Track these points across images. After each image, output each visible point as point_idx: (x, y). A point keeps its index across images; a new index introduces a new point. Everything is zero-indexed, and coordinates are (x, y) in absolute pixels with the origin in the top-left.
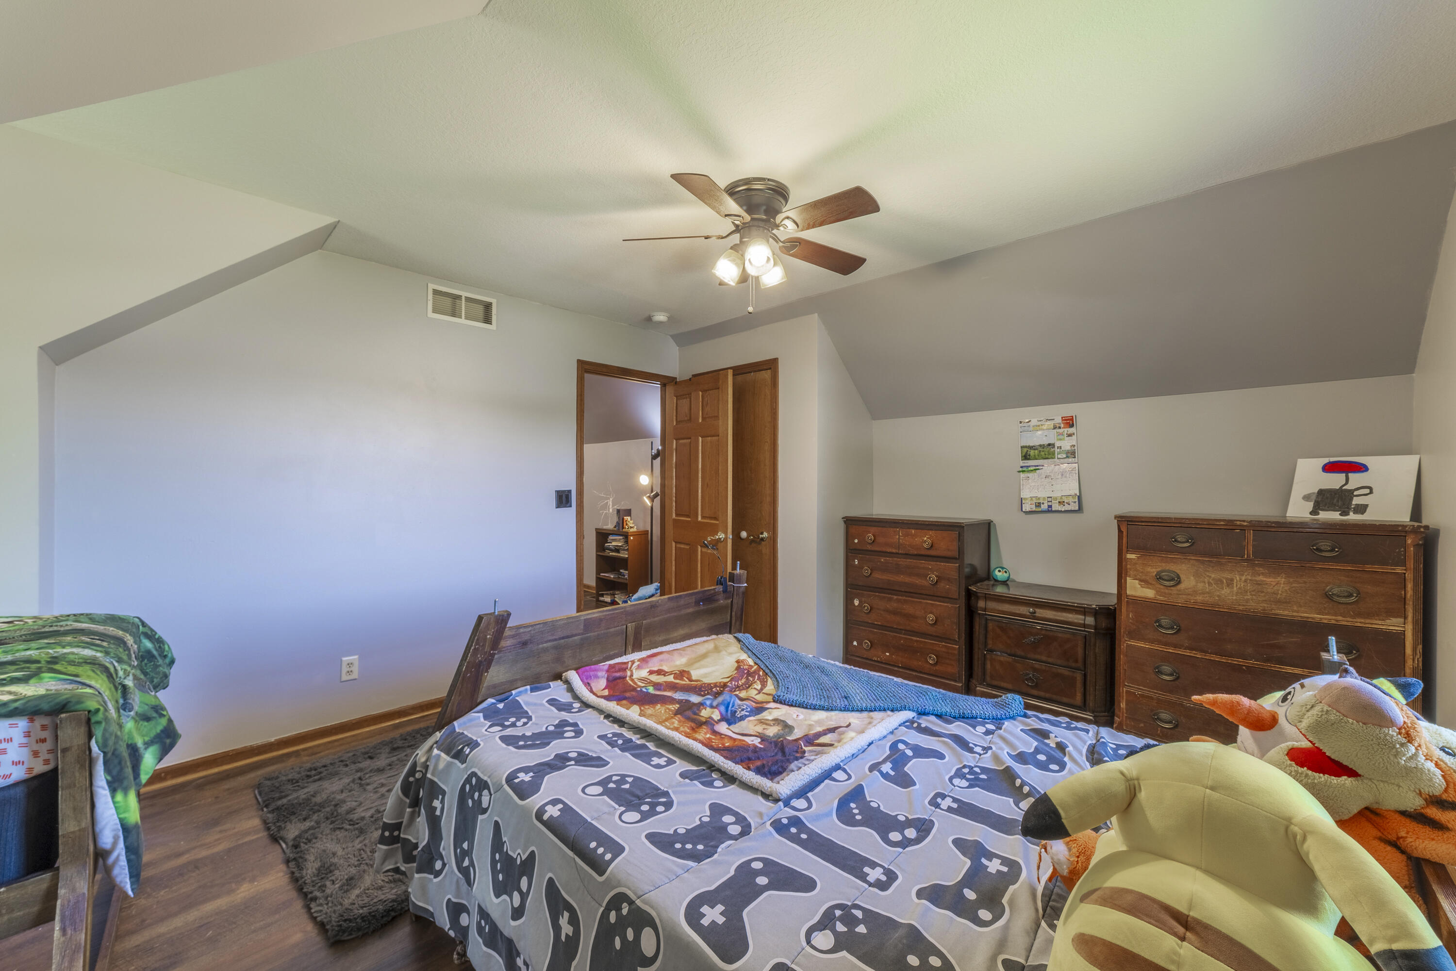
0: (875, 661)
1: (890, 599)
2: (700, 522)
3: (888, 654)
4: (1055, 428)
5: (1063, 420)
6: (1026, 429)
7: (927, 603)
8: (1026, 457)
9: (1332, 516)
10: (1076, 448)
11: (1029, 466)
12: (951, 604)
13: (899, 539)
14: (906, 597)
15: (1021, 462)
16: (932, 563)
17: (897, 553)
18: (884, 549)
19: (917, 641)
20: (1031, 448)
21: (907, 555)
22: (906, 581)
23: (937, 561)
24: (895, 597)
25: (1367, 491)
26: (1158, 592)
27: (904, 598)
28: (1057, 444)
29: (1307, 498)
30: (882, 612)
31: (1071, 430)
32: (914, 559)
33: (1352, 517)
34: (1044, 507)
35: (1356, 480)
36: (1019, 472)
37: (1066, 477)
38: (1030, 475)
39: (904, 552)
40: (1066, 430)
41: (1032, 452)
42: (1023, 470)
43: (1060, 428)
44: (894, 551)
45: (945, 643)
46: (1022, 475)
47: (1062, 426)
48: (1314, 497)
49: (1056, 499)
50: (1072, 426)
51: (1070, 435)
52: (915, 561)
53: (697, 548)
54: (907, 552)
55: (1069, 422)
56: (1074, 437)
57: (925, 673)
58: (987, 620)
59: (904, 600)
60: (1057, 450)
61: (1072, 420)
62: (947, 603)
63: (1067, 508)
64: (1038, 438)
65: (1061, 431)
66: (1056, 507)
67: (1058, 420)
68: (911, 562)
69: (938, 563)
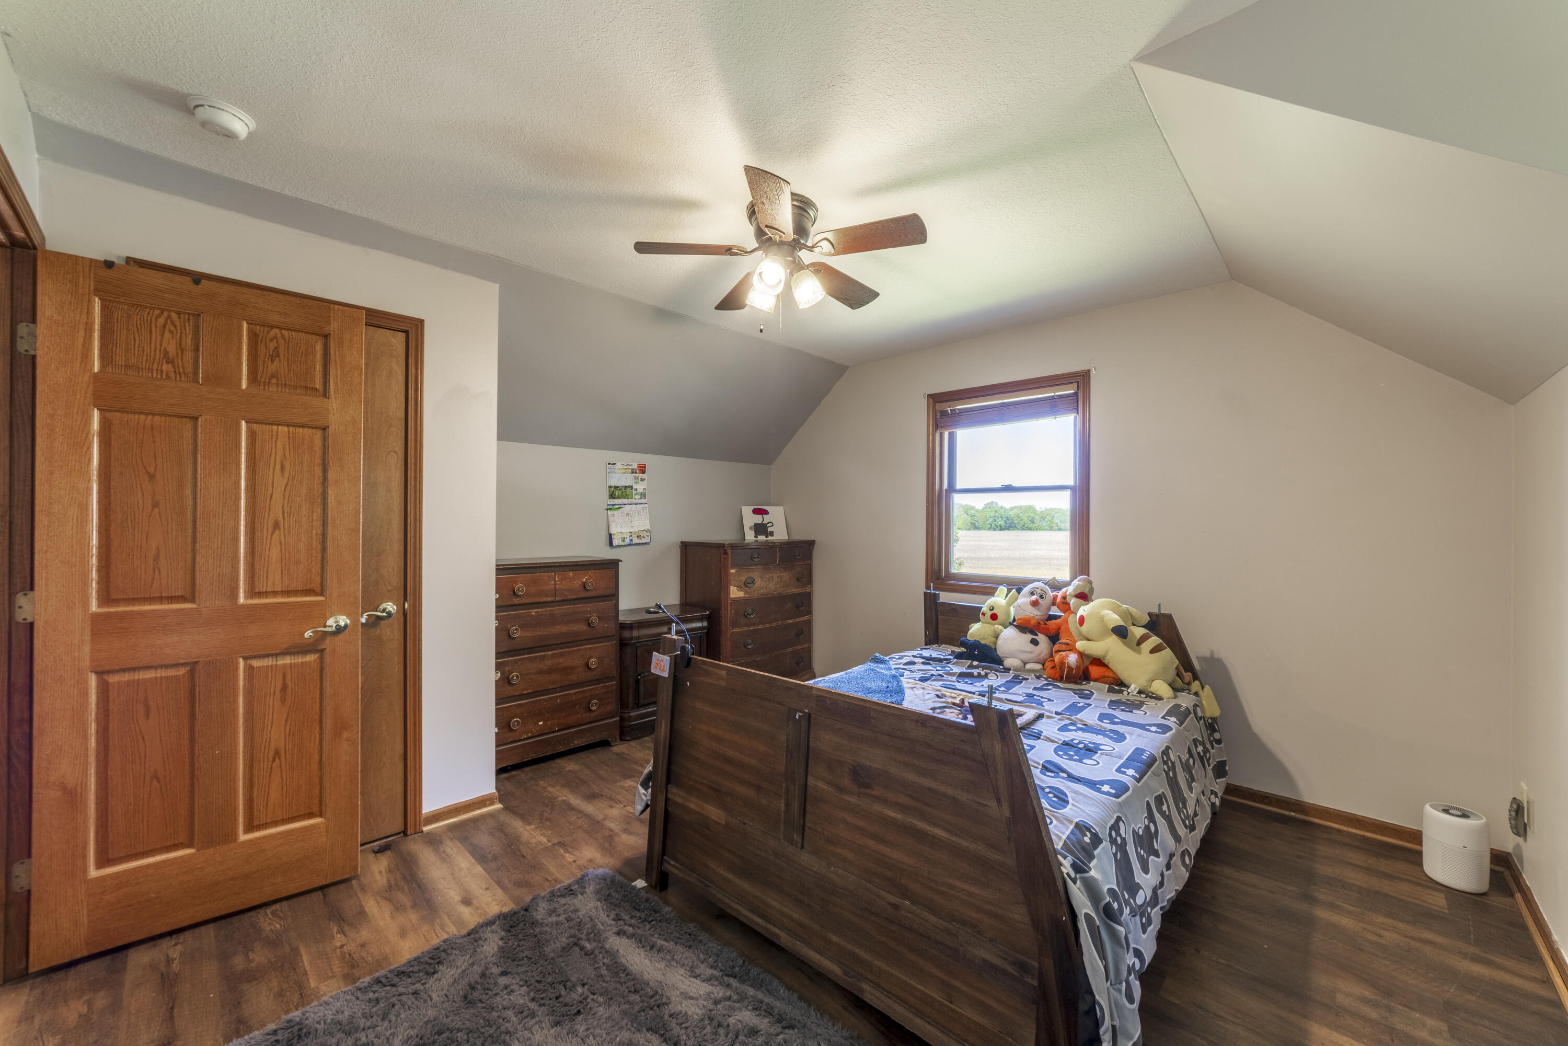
0: (525, 739)
1: (543, 657)
2: (242, 606)
3: (541, 723)
4: (632, 473)
5: (638, 467)
6: (612, 470)
7: (586, 648)
8: (612, 496)
9: (762, 538)
10: (646, 491)
11: (614, 505)
12: (608, 642)
13: (555, 584)
14: (562, 649)
15: (609, 500)
16: (591, 605)
17: (552, 602)
18: (537, 600)
19: (575, 693)
20: (616, 488)
21: (564, 601)
22: (563, 631)
23: (594, 602)
24: (550, 653)
25: (771, 524)
26: (746, 593)
27: (560, 651)
28: (634, 487)
29: (751, 528)
30: (533, 677)
31: (644, 476)
32: (570, 605)
33: (770, 538)
34: (627, 541)
35: (767, 518)
36: (607, 509)
37: (640, 515)
38: (615, 512)
39: (561, 599)
40: (640, 475)
41: (617, 493)
42: (611, 508)
43: (636, 473)
44: (549, 599)
45: (603, 683)
46: (610, 513)
47: (638, 471)
48: (753, 528)
49: (635, 533)
50: (644, 472)
51: (642, 480)
52: (572, 606)
53: (238, 663)
54: (565, 598)
55: (642, 469)
56: (645, 482)
57: (585, 724)
58: (637, 647)
59: (560, 653)
60: (634, 492)
61: (645, 467)
62: (604, 642)
63: (643, 541)
64: (621, 479)
65: (637, 475)
66: (636, 541)
67: (635, 466)
68: (568, 608)
69: (596, 604)
